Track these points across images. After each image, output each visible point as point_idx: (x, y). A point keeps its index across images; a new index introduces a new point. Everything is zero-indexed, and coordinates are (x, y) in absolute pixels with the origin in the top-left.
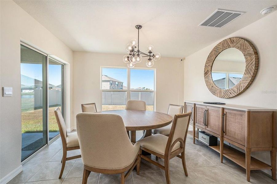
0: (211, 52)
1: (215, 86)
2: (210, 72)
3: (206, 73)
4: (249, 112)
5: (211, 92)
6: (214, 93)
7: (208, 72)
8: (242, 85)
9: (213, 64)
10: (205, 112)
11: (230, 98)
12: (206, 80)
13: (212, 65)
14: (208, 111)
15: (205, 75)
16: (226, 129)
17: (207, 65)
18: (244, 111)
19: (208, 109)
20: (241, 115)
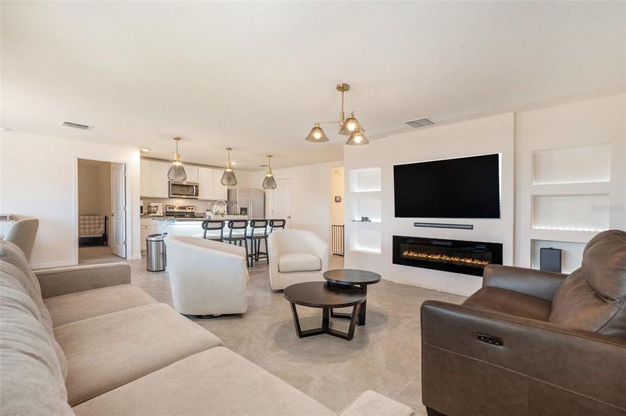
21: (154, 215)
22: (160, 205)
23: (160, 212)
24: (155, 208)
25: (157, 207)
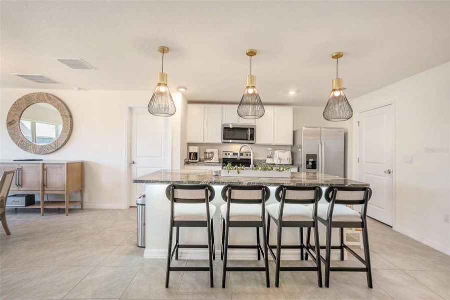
0: (20, 100)
1: (26, 140)
2: (18, 122)
3: (10, 123)
4: (67, 164)
5: (21, 148)
6: (25, 148)
7: (14, 122)
8: (59, 141)
9: (22, 113)
10: (17, 171)
11: (47, 154)
12: (11, 133)
13: (21, 115)
14: (22, 169)
15: (10, 126)
16: (47, 182)
17: (12, 112)
18: (64, 164)
19: (22, 167)
20: (61, 167)
21: (209, 161)
22: (215, 151)
23: (215, 159)
24: (210, 154)
25: (212, 153)
